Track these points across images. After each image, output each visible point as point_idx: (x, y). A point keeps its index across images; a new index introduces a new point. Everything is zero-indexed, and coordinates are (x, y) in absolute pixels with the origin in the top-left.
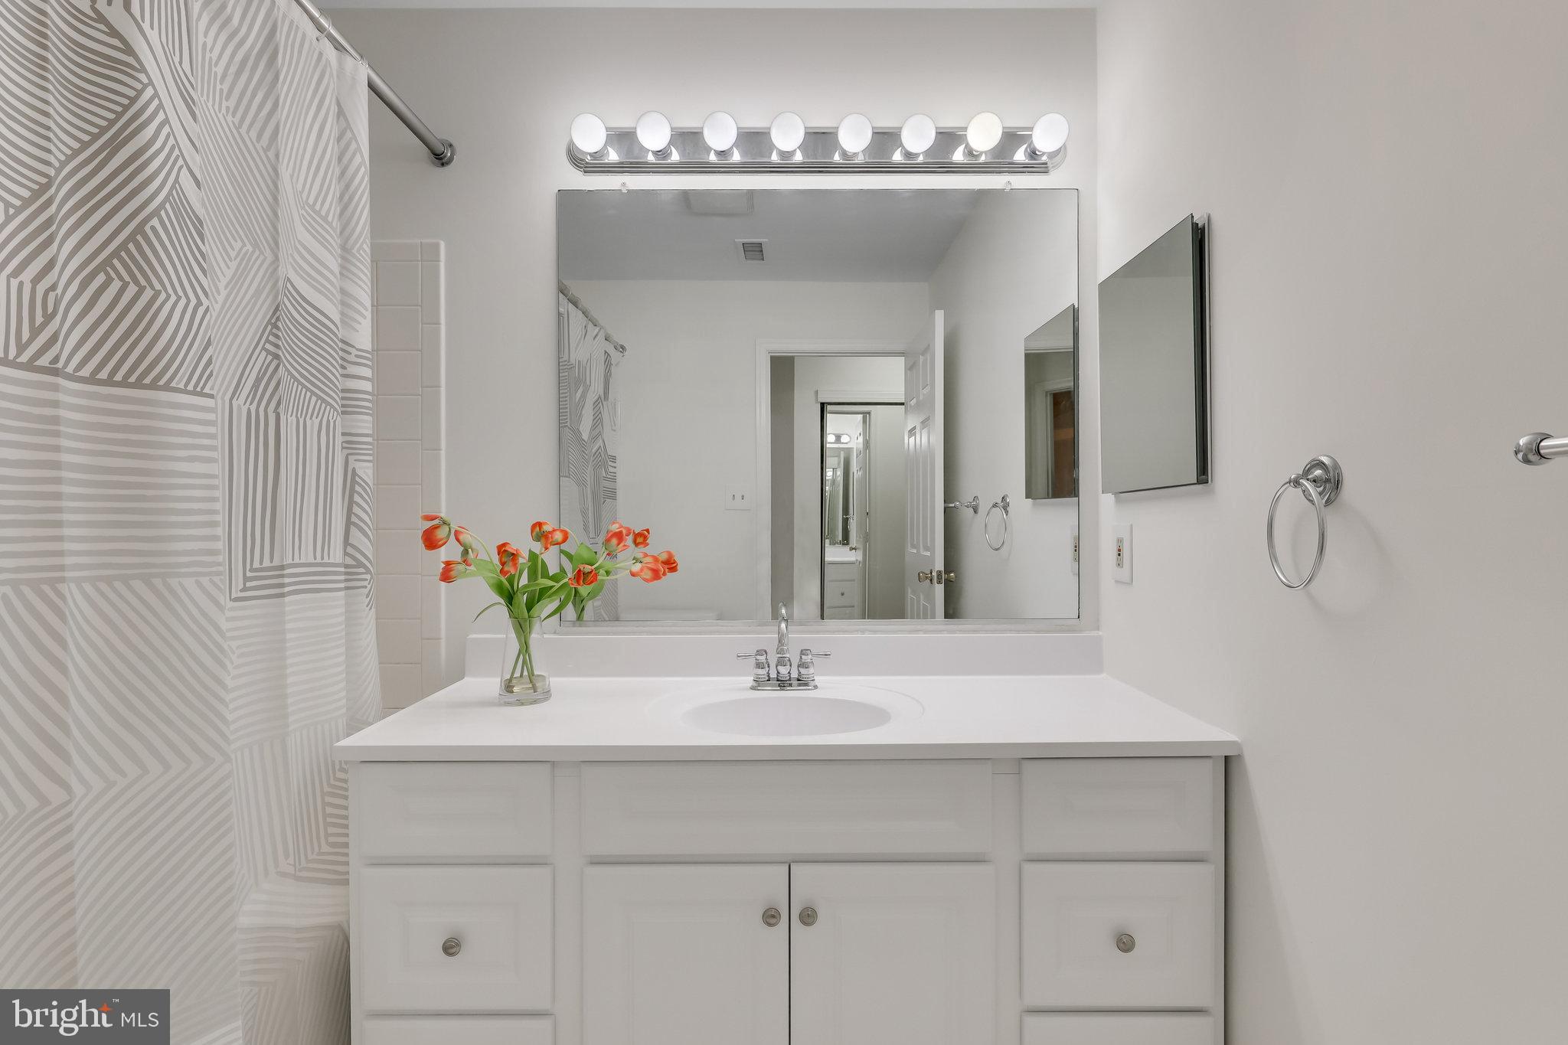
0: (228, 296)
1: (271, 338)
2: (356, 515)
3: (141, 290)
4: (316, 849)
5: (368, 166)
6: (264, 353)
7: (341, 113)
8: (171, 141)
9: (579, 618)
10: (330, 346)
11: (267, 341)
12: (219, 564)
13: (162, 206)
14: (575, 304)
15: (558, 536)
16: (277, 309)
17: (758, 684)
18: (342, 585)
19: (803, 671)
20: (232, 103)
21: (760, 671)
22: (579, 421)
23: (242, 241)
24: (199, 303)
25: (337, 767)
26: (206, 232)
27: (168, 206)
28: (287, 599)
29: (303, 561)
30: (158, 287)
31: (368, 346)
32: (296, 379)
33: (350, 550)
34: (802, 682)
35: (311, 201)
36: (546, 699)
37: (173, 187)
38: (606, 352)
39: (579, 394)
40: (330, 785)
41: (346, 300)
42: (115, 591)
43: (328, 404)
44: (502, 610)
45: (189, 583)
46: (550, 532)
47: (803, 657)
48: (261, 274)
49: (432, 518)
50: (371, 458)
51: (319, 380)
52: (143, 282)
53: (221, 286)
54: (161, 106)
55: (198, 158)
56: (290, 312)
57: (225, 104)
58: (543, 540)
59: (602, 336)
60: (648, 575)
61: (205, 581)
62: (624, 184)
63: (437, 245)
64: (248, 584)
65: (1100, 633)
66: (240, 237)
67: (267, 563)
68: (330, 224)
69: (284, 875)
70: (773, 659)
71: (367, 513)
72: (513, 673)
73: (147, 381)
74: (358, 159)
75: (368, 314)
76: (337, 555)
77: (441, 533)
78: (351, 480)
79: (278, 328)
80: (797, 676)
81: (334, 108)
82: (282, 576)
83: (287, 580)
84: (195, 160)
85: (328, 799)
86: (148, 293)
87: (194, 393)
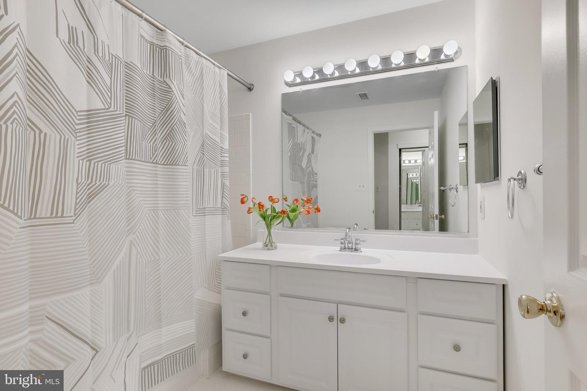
0: (192, 140)
1: (202, 149)
2: (224, 194)
3: (173, 143)
4: (214, 283)
5: (227, 98)
6: (200, 153)
7: (220, 86)
8: (179, 106)
9: (292, 226)
10: (217, 149)
11: (201, 150)
12: (189, 207)
13: (177, 122)
14: (300, 123)
15: (277, 200)
16: (203, 142)
17: (341, 250)
18: (221, 213)
19: (357, 246)
20: (193, 92)
21: (342, 245)
22: (301, 162)
23: (195, 126)
24: (185, 144)
25: (219, 262)
26: (186, 126)
27: (178, 122)
28: (206, 216)
29: (210, 207)
30: (176, 141)
31: (228, 148)
32: (208, 159)
33: (223, 204)
34: (356, 250)
35: (212, 111)
36: (276, 249)
37: (179, 117)
38: (312, 137)
39: (301, 154)
40: (217, 267)
41: (222, 136)
42: (168, 212)
43: (217, 165)
44: (263, 222)
45: (183, 211)
46: (274, 199)
47: (357, 241)
48: (199, 134)
49: (243, 195)
50: (228, 179)
51: (214, 158)
52: (173, 141)
53: (191, 138)
54: (177, 99)
55: (185, 109)
56: (207, 142)
57: (191, 92)
58: (272, 201)
59: (311, 131)
60: (306, 212)
61: (186, 211)
62: (301, 89)
63: (249, 114)
64: (197, 212)
65: (478, 239)
66: (195, 125)
67: (201, 207)
68: (217, 117)
69: (205, 287)
70: (346, 242)
71: (227, 193)
72: (266, 241)
73: (174, 164)
74: (224, 97)
75: (228, 139)
76: (219, 205)
77: (245, 199)
78: (223, 185)
79: (204, 146)
80: (355, 248)
81: (218, 85)
82: (205, 210)
83: (206, 211)
84: (184, 109)
85: (216, 270)
86: (174, 143)
87: (184, 165)
